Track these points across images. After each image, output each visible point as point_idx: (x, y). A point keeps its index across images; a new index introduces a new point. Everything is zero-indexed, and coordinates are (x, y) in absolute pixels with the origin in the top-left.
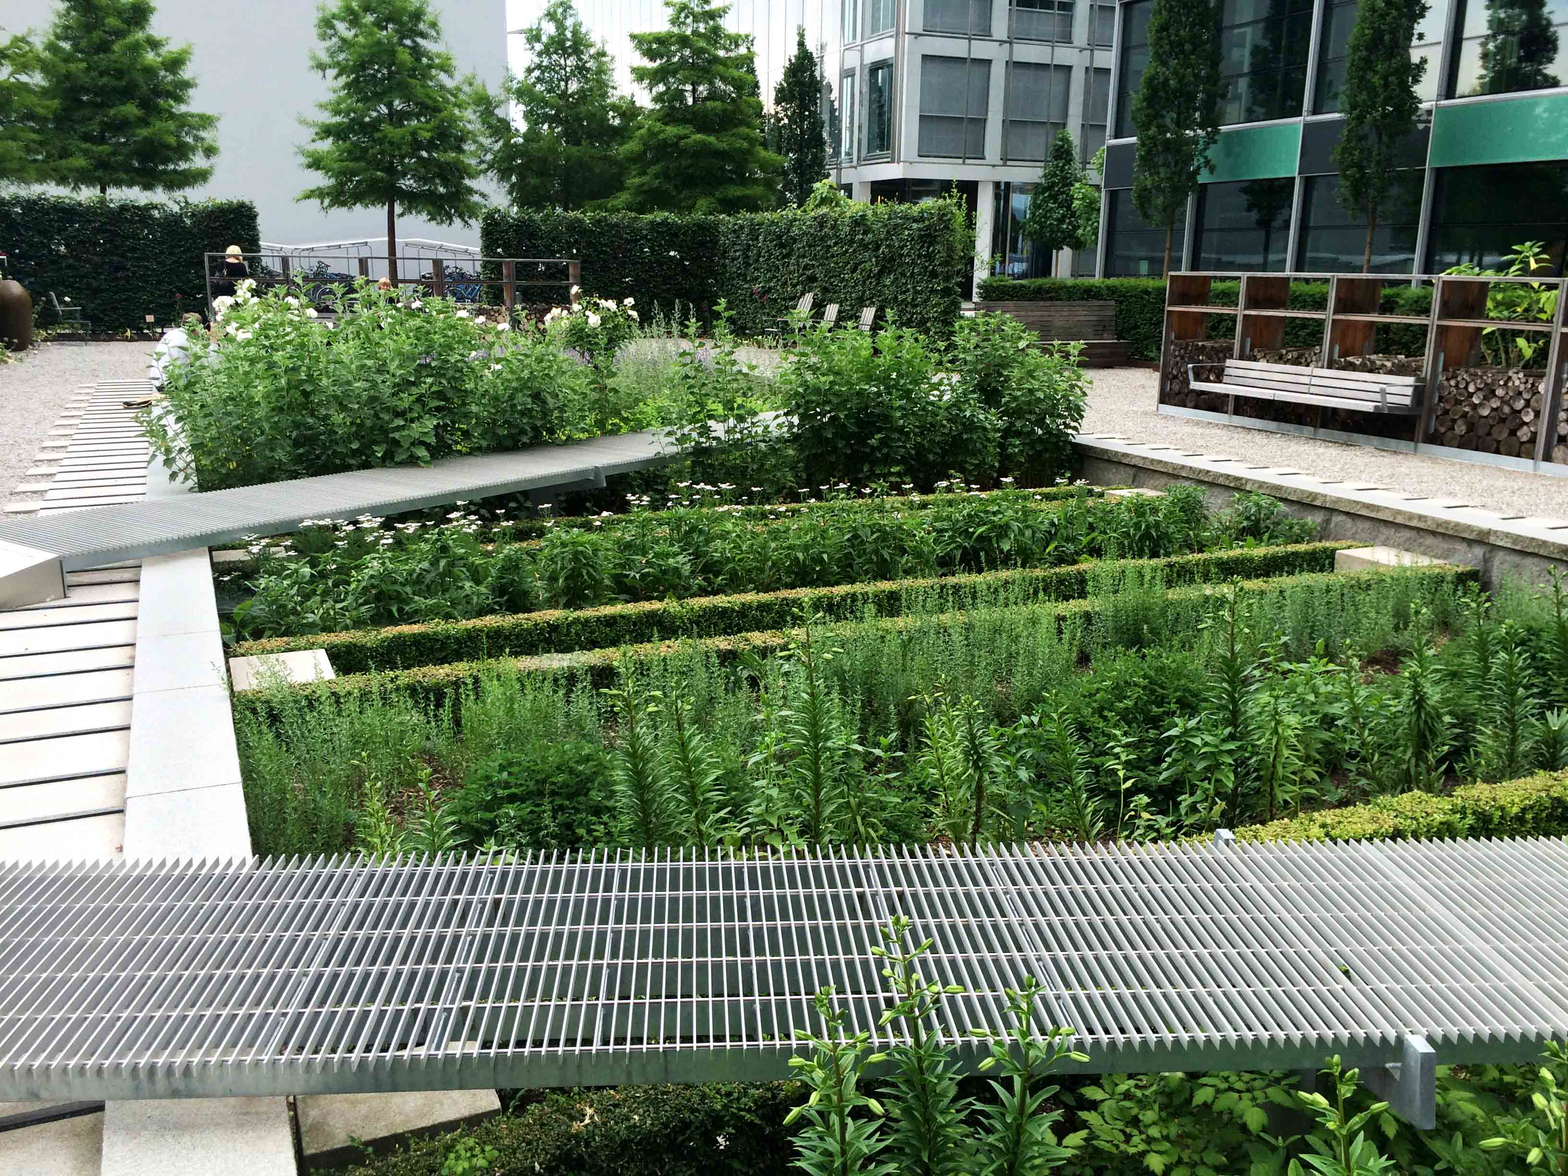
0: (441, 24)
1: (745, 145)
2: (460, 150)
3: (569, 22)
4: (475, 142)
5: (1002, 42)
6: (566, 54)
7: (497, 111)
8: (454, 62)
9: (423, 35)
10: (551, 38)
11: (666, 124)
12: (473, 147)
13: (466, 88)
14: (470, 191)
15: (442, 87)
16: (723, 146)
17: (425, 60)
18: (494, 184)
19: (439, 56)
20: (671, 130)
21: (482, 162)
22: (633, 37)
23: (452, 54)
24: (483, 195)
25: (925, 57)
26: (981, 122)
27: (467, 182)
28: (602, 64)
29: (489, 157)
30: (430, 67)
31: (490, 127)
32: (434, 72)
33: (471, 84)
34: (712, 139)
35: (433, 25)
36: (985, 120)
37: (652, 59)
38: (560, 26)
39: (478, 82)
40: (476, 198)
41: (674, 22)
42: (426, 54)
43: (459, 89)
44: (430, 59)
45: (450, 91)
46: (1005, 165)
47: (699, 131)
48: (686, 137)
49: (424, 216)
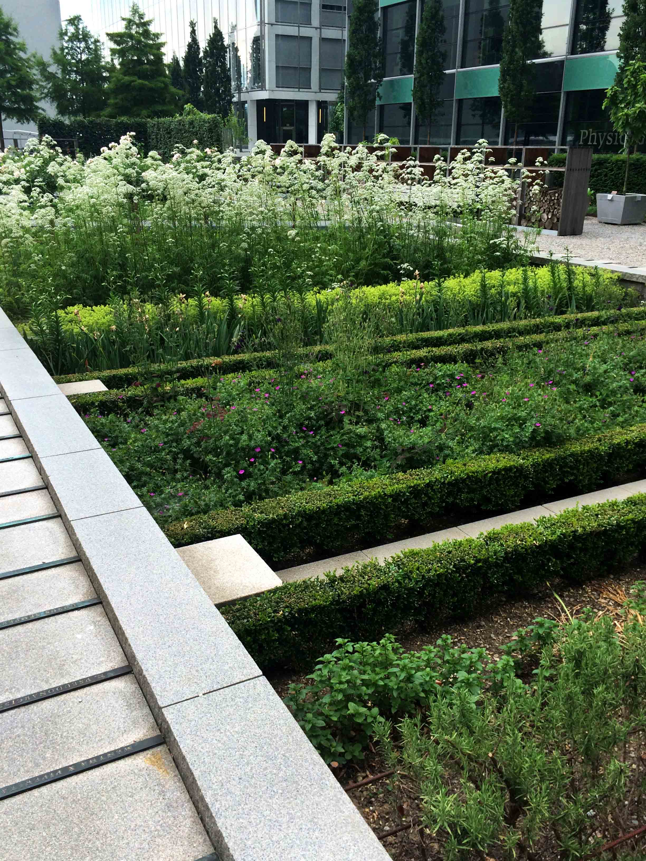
0: (19, 29)
1: (163, 85)
2: (31, 89)
3: (80, 26)
4: (38, 84)
5: (316, 28)
6: (79, 41)
7: (48, 69)
8: (26, 46)
9: (11, 34)
10: (73, 34)
11: (125, 76)
12: (38, 87)
13: (32, 59)
14: (37, 108)
15: (21, 59)
16: (153, 85)
17: (12, 46)
18: (48, 104)
19: (19, 44)
20: (127, 78)
21: (42, 93)
22: (108, 35)
23: (26, 42)
24: (43, 110)
25: (277, 36)
26: (308, 70)
27: (36, 104)
28: (96, 46)
29: (46, 91)
30: (15, 49)
31: (45, 77)
32: (17, 51)
33: (34, 57)
34: (146, 83)
35: (15, 30)
36: (310, 68)
37: (118, 45)
38: (77, 29)
39: (38, 55)
40: (40, 111)
41: (126, 28)
42: (13, 43)
43: (29, 59)
44: (14, 45)
45: (24, 60)
46: (320, 92)
47: (139, 78)
48: (133, 81)
49: (15, 120)
